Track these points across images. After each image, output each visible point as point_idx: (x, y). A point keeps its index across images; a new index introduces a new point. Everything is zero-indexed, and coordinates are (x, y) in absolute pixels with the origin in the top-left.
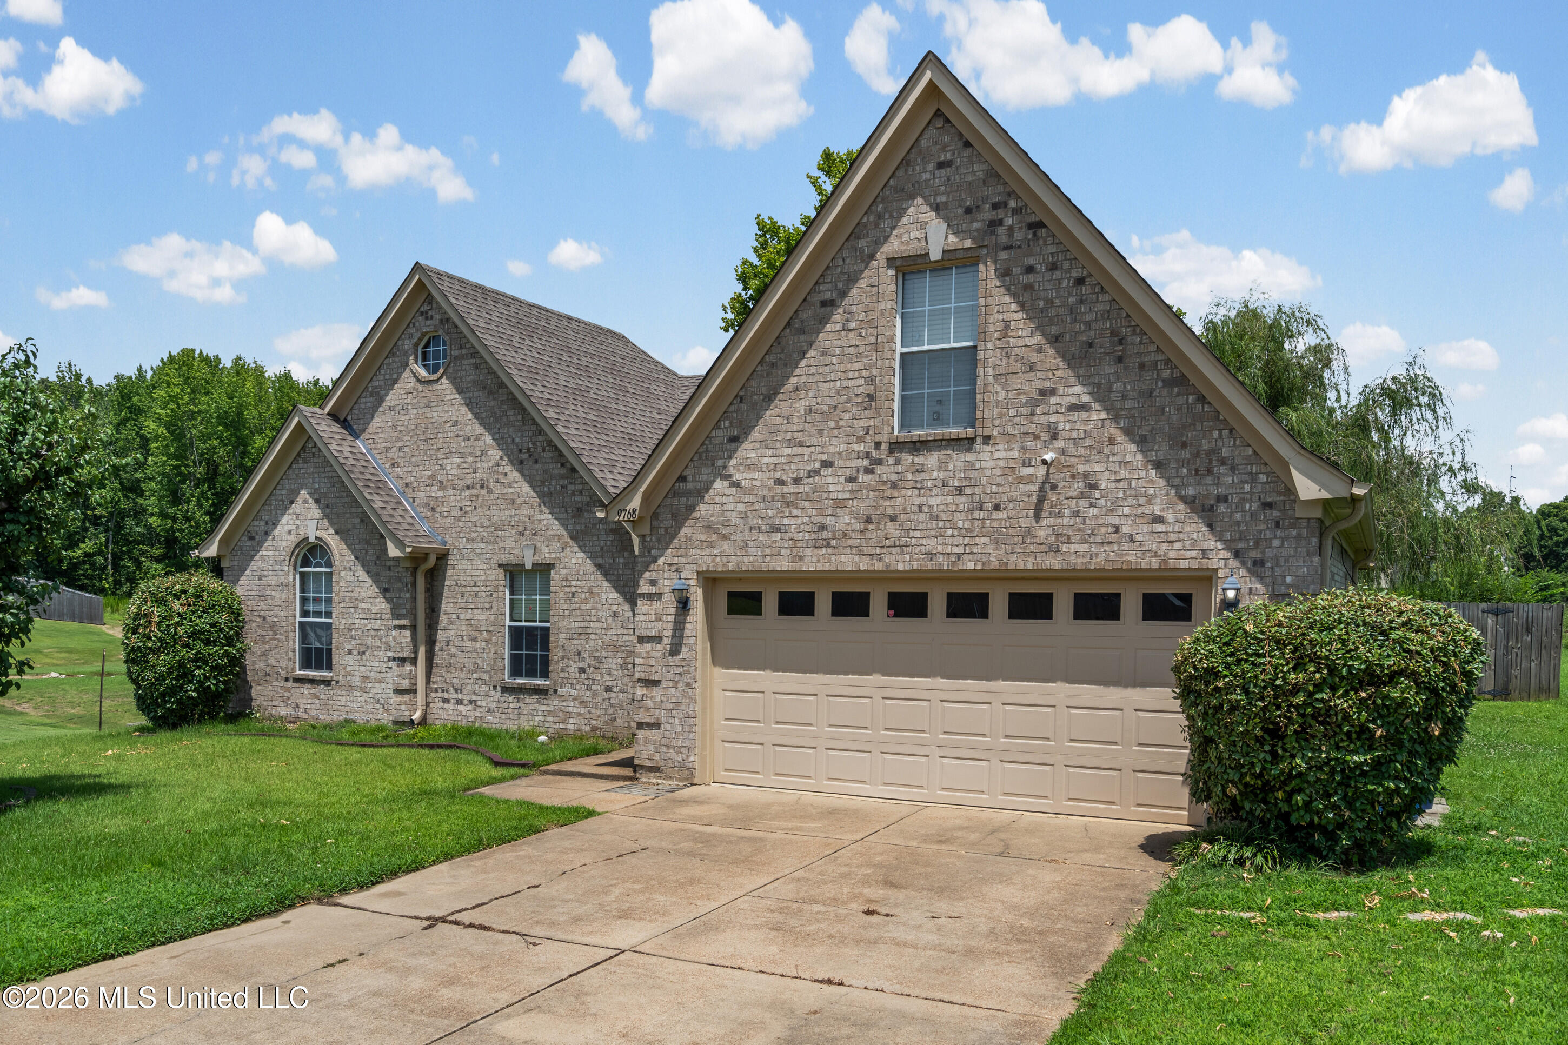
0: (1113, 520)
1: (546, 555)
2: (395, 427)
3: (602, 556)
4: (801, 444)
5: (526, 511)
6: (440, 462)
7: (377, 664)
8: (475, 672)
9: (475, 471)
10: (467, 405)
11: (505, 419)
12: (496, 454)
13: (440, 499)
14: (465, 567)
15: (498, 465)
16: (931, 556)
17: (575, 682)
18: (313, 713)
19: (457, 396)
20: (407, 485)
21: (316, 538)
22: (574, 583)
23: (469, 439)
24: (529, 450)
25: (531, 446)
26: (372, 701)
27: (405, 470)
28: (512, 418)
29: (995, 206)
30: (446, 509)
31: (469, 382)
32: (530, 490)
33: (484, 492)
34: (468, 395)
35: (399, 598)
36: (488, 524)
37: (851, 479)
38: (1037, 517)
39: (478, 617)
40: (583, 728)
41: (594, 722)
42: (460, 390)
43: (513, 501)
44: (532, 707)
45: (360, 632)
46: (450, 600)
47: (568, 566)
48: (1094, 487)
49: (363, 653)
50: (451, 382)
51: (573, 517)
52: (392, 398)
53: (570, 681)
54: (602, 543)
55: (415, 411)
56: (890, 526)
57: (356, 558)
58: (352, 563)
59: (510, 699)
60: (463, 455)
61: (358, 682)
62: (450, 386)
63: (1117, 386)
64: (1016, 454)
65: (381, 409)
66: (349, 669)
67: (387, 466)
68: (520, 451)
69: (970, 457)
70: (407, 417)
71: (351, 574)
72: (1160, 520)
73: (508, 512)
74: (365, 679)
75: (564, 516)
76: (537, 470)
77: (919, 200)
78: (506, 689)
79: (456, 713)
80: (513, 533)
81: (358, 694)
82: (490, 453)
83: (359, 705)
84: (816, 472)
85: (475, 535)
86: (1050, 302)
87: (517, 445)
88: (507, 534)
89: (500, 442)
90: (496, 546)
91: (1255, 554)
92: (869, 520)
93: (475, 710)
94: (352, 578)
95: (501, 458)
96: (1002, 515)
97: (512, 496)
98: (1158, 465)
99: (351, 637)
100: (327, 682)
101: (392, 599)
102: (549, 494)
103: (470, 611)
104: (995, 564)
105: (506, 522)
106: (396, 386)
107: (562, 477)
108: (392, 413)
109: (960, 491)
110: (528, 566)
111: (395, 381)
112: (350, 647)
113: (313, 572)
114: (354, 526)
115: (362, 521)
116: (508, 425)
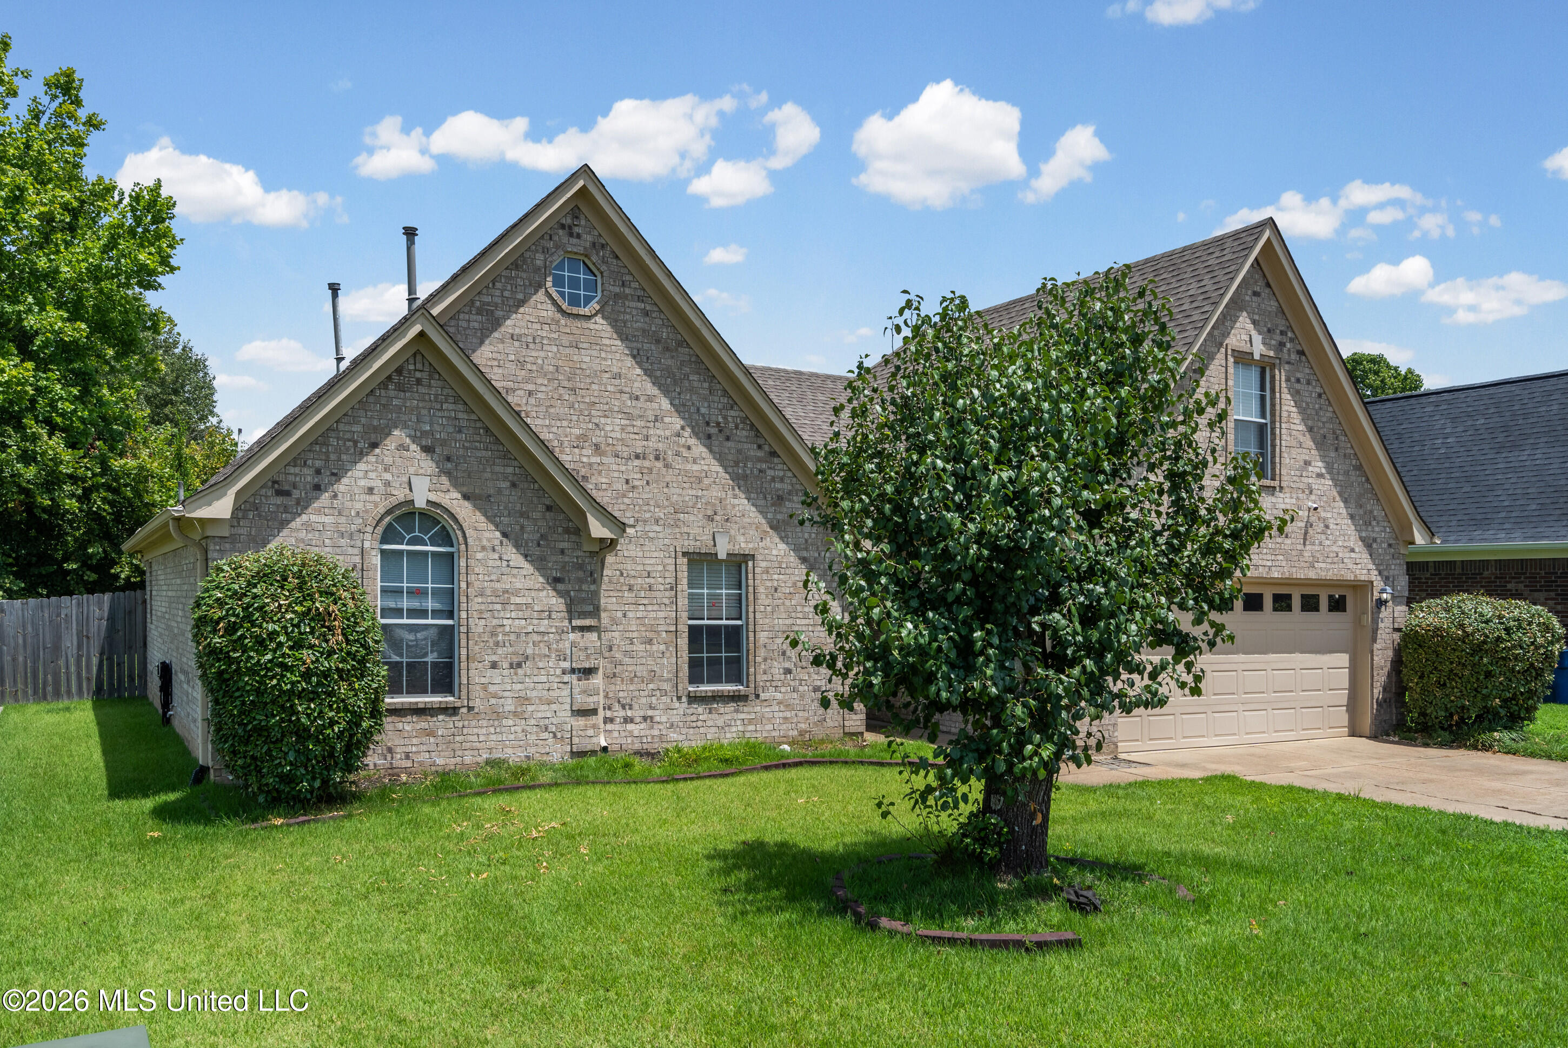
0: (1335, 549)
1: (743, 545)
2: (521, 363)
3: (806, 549)
5: (716, 492)
6: (594, 420)
7: (544, 679)
8: (652, 681)
9: (647, 438)
10: (634, 357)
11: (686, 383)
12: (677, 422)
13: (595, 466)
14: (633, 554)
15: (678, 435)
17: (779, 684)
18: (424, 757)
19: (618, 343)
21: (428, 501)
22: (776, 577)
23: (637, 398)
24: (718, 424)
25: (720, 420)
26: (535, 729)
28: (696, 384)
29: (1281, 333)
30: (604, 480)
31: (637, 330)
32: (720, 469)
33: (659, 464)
34: (635, 345)
36: (666, 503)
38: (1304, 544)
39: (653, 615)
40: (790, 733)
41: (803, 726)
42: (623, 337)
43: (700, 480)
44: (728, 717)
45: (513, 637)
46: (611, 594)
47: (768, 558)
48: (1327, 527)
49: (519, 665)
50: (610, 324)
51: (772, 505)
52: (514, 324)
53: (774, 684)
54: (806, 536)
55: (555, 349)
57: (505, 535)
58: (497, 542)
59: (700, 710)
60: (629, 417)
61: (509, 706)
62: (609, 328)
63: (1336, 466)
64: (1294, 501)
65: (496, 335)
66: (492, 689)
68: (708, 424)
69: (1274, 500)
70: (542, 354)
71: (496, 556)
72: (1353, 550)
73: (694, 492)
74: (524, 700)
75: (762, 502)
76: (729, 449)
77: (1245, 314)
78: (693, 699)
79: (623, 734)
80: (700, 516)
81: (511, 722)
82: (667, 420)
83: (512, 737)
85: (648, 515)
86: (1307, 404)
87: (703, 415)
88: (692, 518)
89: (680, 408)
90: (677, 530)
91: (1386, 573)
93: (652, 728)
94: (498, 563)
95: (683, 428)
96: (1288, 541)
97: (697, 474)
98: (1352, 517)
99: (497, 644)
100: (451, 711)
101: (568, 592)
102: (745, 477)
103: (642, 608)
104: (1287, 575)
105: (690, 504)
106: (521, 310)
107: (760, 460)
108: (517, 344)
110: (722, 555)
111: (522, 303)
112: (495, 658)
113: (409, 552)
114: (499, 491)
115: (514, 485)
116: (692, 390)
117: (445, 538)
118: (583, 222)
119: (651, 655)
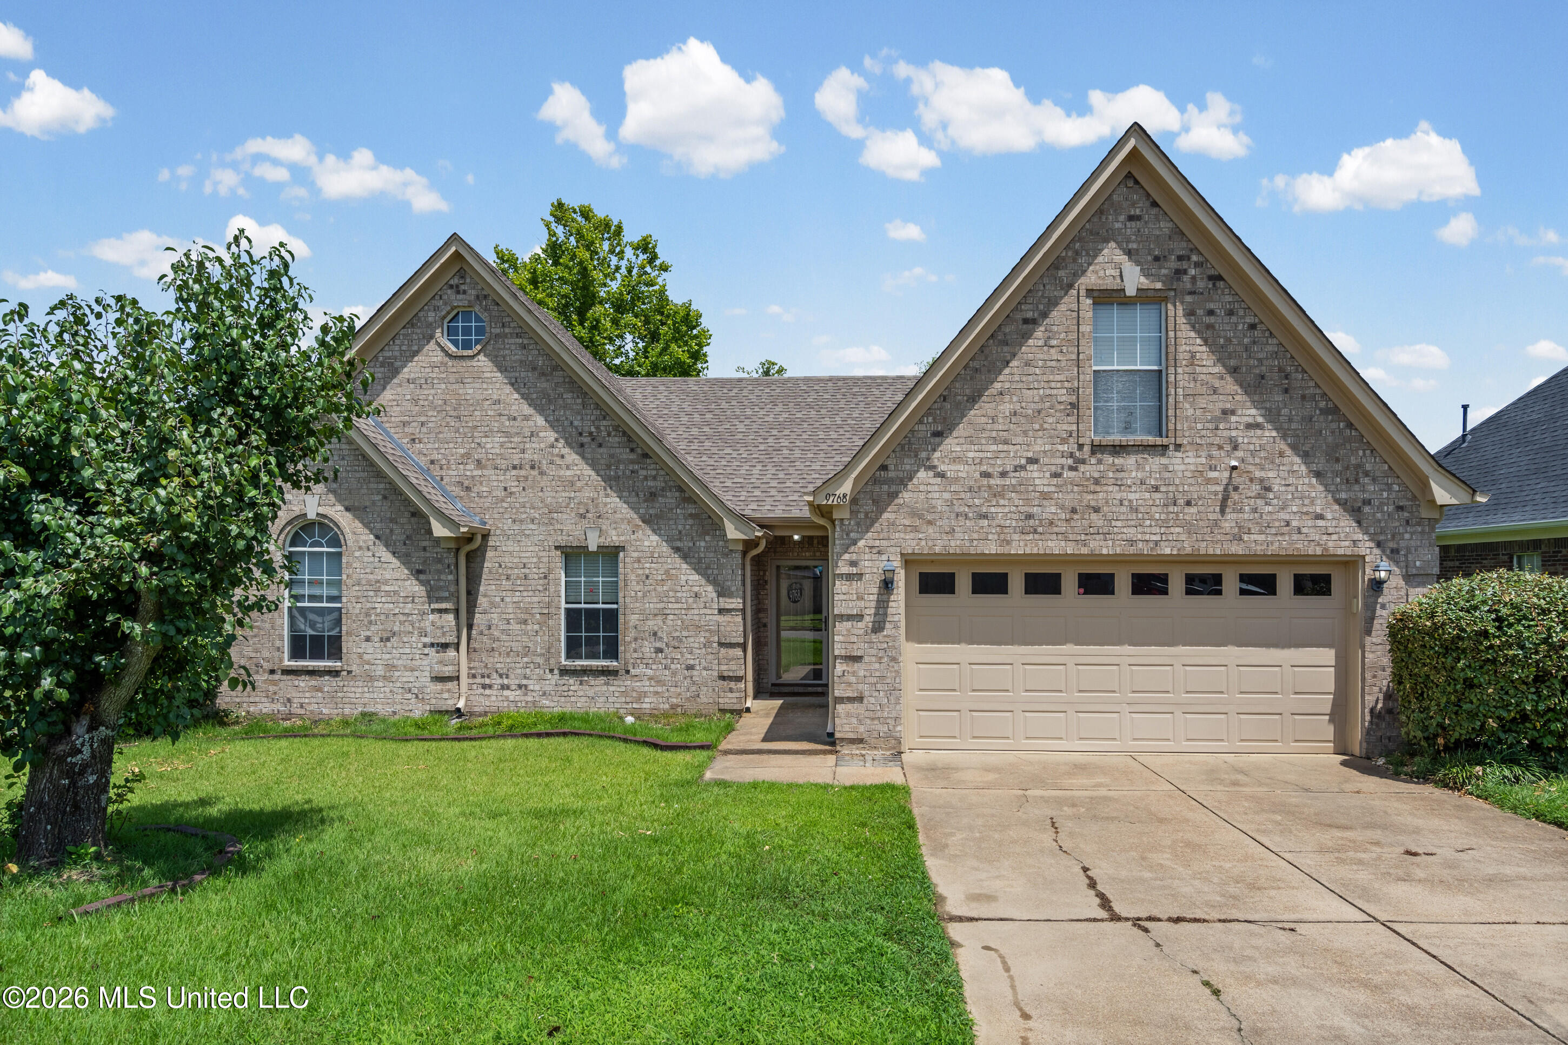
0: (1283, 516)
1: (614, 538)
2: (415, 401)
3: (680, 540)
4: (1006, 442)
5: (588, 493)
6: (477, 441)
7: (408, 651)
8: (526, 655)
9: (523, 451)
10: (512, 385)
12: (551, 436)
13: (477, 478)
14: (511, 549)
15: (552, 446)
16: (1132, 542)
17: (650, 661)
18: (314, 707)
19: (499, 374)
20: (432, 462)
21: (318, 514)
22: (647, 565)
23: (515, 419)
24: (591, 434)
25: (593, 429)
26: (400, 690)
27: (429, 446)
28: (569, 401)
29: (1180, 258)
30: (485, 489)
31: (515, 361)
32: (593, 473)
33: (535, 473)
34: (513, 374)
35: (439, 580)
36: (540, 505)
37: (1056, 475)
38: (1223, 512)
39: (529, 599)
40: (662, 706)
41: (674, 700)
42: (502, 369)
43: (572, 484)
44: (597, 689)
45: (383, 617)
46: (491, 582)
47: (640, 548)
48: (1268, 489)
49: (388, 639)
50: (491, 360)
51: (645, 501)
52: (410, 370)
53: (645, 661)
54: (680, 527)
55: (443, 386)
56: (1094, 516)
57: (377, 537)
58: (371, 543)
59: (571, 681)
60: (507, 434)
61: (380, 671)
62: (490, 364)
63: (1285, 411)
64: (1203, 460)
65: (395, 381)
66: (366, 657)
67: (405, 441)
68: (581, 434)
69: (1164, 461)
70: (433, 392)
71: (370, 554)
72: (1320, 517)
73: (567, 494)
74: (391, 667)
75: (635, 499)
76: (601, 454)
77: (1113, 244)
78: (564, 672)
79: (500, 698)
80: (573, 515)
81: (381, 684)
82: (541, 434)
83: (382, 696)
84: (1023, 468)
85: (524, 516)
86: (1228, 340)
87: (576, 428)
88: (565, 516)
89: (553, 424)
90: (551, 527)
91: (1392, 545)
92: (1074, 511)
93: (526, 694)
94: (372, 559)
95: (557, 440)
96: (1193, 510)
97: (571, 479)
98: (1318, 475)
99: (370, 622)
100: (335, 673)
101: (429, 581)
102: (617, 478)
103: (518, 594)
104: (1188, 550)
105: (564, 504)
106: (416, 359)
107: (632, 462)
108: (412, 386)
109: (1156, 489)
110: (593, 547)
111: (416, 353)
112: (368, 633)
113: (310, 553)
114: (374, 503)
115: (385, 497)
116: (565, 407)
117: (335, 541)
118: (468, 280)
119: (526, 633)
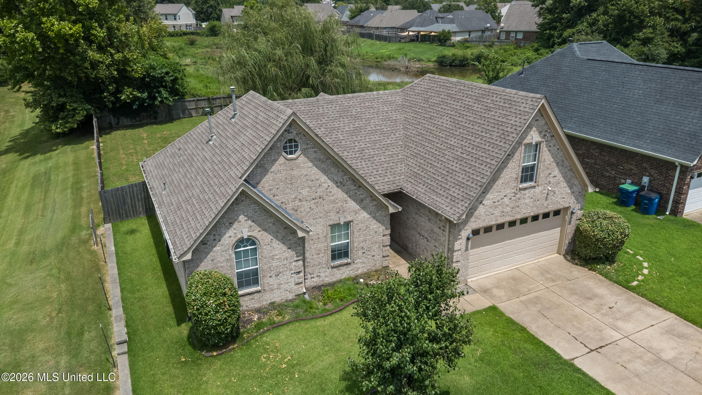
0: (557, 199)
1: (349, 219)
2: (274, 180)
4: (500, 192)
5: (340, 204)
6: (299, 191)
7: (286, 277)
8: (319, 265)
9: (316, 193)
11: (330, 171)
12: (326, 185)
13: (300, 206)
15: (327, 189)
16: (525, 214)
17: (361, 257)
18: (252, 306)
20: (282, 203)
21: (248, 236)
22: (360, 225)
23: (313, 181)
24: (340, 182)
25: (341, 180)
26: (284, 291)
27: (281, 197)
28: (333, 170)
29: (546, 131)
30: (302, 209)
31: (312, 158)
33: (321, 200)
34: (312, 163)
35: (296, 250)
36: (323, 211)
37: (510, 199)
39: (319, 246)
41: (368, 268)
43: (334, 201)
44: (344, 270)
45: (276, 268)
47: (358, 220)
48: (555, 193)
49: (278, 275)
50: (303, 159)
51: (359, 203)
52: (272, 168)
53: (359, 257)
55: (285, 172)
56: (517, 208)
58: (269, 242)
59: (335, 270)
60: (310, 187)
61: (276, 287)
62: (306, 159)
64: (543, 188)
65: (266, 173)
66: (270, 283)
67: (271, 196)
68: (337, 182)
69: (535, 190)
70: (281, 175)
71: (269, 246)
72: (564, 198)
73: (332, 206)
74: (280, 284)
76: (344, 189)
77: (531, 129)
78: (333, 267)
80: (335, 212)
81: (276, 291)
82: (323, 185)
83: (277, 295)
84: (503, 198)
85: (317, 216)
87: (335, 180)
88: (332, 214)
90: (327, 219)
92: (513, 208)
93: (320, 278)
94: (270, 248)
95: (328, 186)
96: (539, 202)
99: (271, 271)
100: (259, 291)
102: (350, 197)
103: (316, 245)
105: (331, 209)
106: (275, 163)
107: (355, 190)
108: (272, 174)
109: (532, 198)
110: (342, 223)
111: (274, 161)
112: (271, 275)
113: (243, 250)
114: (269, 227)
115: (274, 224)
116: (331, 173)
117: (254, 243)
118: (293, 127)
119: (319, 258)
